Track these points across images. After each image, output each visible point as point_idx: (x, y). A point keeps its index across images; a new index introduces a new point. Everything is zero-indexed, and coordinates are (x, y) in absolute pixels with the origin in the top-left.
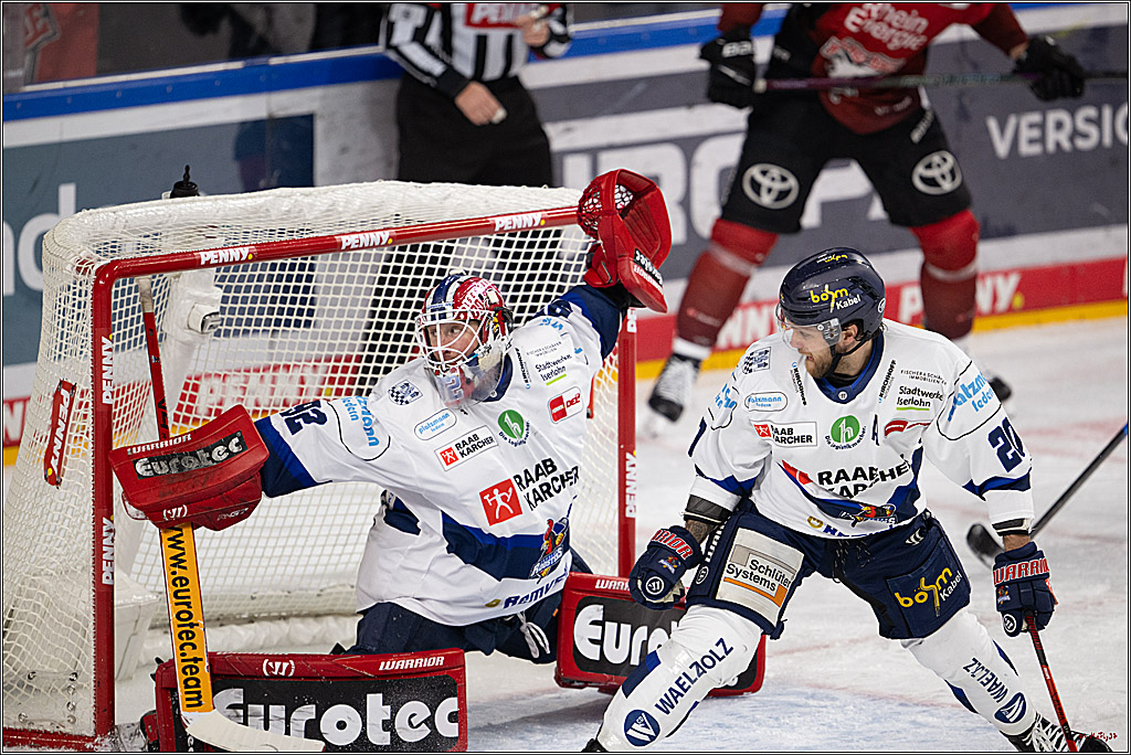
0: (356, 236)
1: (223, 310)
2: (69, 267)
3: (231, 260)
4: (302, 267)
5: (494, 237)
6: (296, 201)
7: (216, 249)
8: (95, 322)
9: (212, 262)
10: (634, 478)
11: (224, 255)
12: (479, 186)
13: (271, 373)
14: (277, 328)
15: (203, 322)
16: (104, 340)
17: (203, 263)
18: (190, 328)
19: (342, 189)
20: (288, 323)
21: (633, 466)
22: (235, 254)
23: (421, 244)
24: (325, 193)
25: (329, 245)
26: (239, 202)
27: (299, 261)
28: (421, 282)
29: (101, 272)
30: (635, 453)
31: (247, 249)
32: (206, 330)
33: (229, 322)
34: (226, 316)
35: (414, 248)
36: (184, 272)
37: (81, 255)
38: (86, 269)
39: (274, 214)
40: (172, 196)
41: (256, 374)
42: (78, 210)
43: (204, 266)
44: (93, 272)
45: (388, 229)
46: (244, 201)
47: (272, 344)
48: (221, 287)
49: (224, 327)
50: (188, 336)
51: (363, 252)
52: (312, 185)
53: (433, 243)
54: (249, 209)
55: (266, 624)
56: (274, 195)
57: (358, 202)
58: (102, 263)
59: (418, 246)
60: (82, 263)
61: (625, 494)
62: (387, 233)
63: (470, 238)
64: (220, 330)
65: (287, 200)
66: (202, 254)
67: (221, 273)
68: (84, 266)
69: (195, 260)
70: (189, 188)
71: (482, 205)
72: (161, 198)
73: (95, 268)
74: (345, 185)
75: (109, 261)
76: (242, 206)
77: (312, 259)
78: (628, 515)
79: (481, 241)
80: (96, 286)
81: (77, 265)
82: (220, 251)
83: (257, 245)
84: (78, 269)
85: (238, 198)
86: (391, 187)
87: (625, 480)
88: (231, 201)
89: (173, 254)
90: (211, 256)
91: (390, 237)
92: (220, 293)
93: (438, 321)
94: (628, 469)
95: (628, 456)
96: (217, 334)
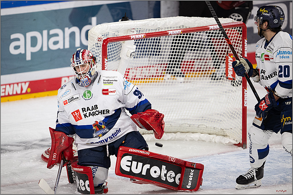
0: (172, 31)
1: (136, 51)
2: (96, 40)
3: (139, 38)
4: (157, 39)
5: (209, 31)
6: (156, 22)
7: (135, 35)
8: (103, 54)
9: (134, 38)
10: (246, 96)
11: (137, 36)
12: (204, 18)
13: (149, 68)
14: (150, 56)
15: (131, 55)
16: (105, 59)
17: (132, 38)
18: (127, 56)
19: (168, 19)
20: (153, 55)
21: (246, 92)
22: (140, 36)
23: (189, 33)
24: (163, 20)
25: (165, 34)
26: (140, 22)
27: (156, 38)
28: (189, 44)
29: (104, 41)
30: (247, 89)
31: (143, 35)
32: (131, 57)
33: (138, 54)
34: (137, 53)
35: (187, 34)
36: (125, 41)
37: (99, 36)
38: (100, 40)
39: (150, 25)
40: (122, 21)
41: (145, 68)
42: (97, 24)
43: (132, 39)
44: (102, 41)
45: (181, 29)
46: (142, 22)
47: (149, 61)
48: (135, 45)
49: (136, 56)
50: (127, 58)
51: (173, 35)
52: (160, 18)
53: (192, 33)
54: (143, 24)
55: (147, 135)
56: (150, 20)
57: (172, 22)
58: (104, 39)
59: (188, 34)
60: (99, 39)
61: (244, 100)
62: (181, 30)
63: (202, 32)
64: (135, 57)
65: (153, 21)
66: (131, 36)
67: (135, 41)
68: (100, 39)
69: (129, 38)
70: (126, 18)
71: (205, 22)
72: (119, 21)
73: (103, 40)
74: (169, 18)
75: (106, 38)
76: (141, 23)
77: (160, 37)
78: (245, 106)
79: (205, 32)
80: (103, 45)
81: (98, 39)
82: (136, 35)
83: (146, 34)
84: (98, 40)
85: (140, 21)
86: (181, 18)
87: (244, 96)
88: (138, 22)
89: (124, 36)
90: (134, 36)
91: (181, 31)
92: (135, 47)
93: (79, 65)
94: (245, 93)
95: (245, 90)
96: (134, 58)
